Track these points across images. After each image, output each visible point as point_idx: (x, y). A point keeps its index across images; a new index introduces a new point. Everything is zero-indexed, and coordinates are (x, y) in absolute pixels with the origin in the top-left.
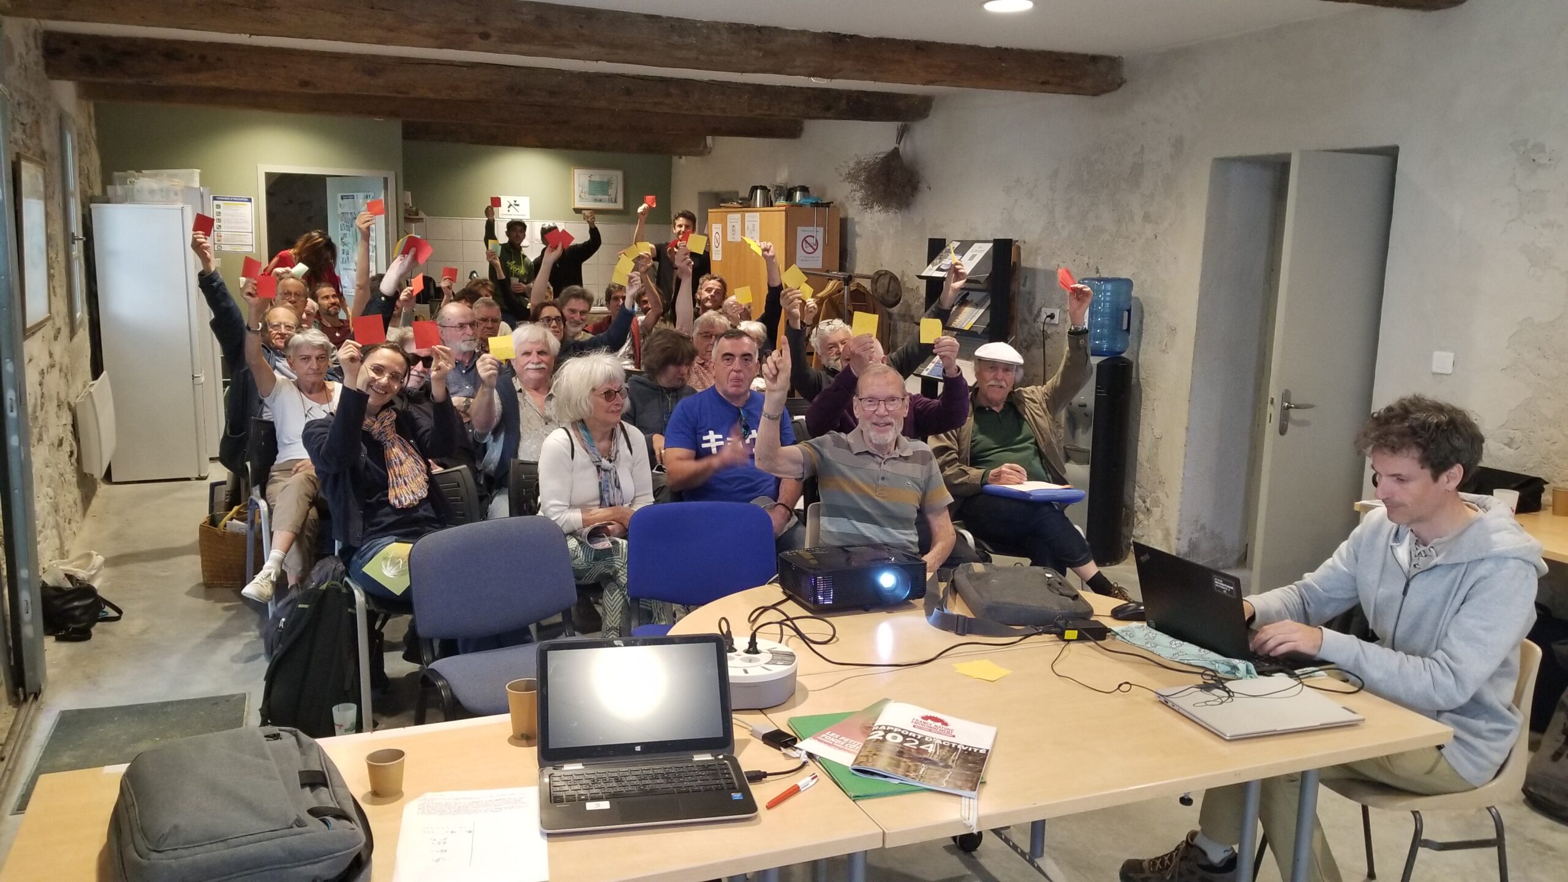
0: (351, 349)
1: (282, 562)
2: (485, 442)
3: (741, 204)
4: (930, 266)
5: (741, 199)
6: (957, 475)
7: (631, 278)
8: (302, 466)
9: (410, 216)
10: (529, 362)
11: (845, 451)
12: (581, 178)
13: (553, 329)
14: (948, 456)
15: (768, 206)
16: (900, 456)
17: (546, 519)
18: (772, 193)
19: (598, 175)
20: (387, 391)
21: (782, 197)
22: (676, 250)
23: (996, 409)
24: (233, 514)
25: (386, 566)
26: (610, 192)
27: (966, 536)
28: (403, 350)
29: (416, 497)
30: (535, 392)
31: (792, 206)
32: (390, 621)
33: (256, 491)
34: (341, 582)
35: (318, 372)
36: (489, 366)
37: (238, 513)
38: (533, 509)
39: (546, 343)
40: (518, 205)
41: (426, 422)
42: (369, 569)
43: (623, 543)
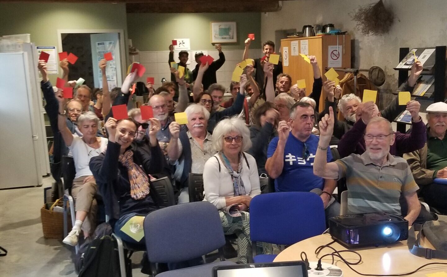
0: (112, 122)
1: (81, 226)
2: (175, 165)
3: (298, 35)
4: (401, 63)
5: (298, 33)
6: (419, 174)
7: (242, 78)
8: (88, 179)
9: (131, 52)
10: (195, 123)
11: (360, 164)
12: (215, 27)
13: (206, 106)
14: (414, 164)
15: (312, 36)
16: (390, 165)
17: (208, 203)
18: (314, 29)
19: (224, 25)
20: (128, 141)
21: (320, 31)
22: (265, 61)
23: (441, 138)
24: (57, 203)
25: (132, 228)
26: (230, 33)
27: (425, 206)
28: (134, 120)
29: (144, 194)
30: (198, 138)
31: (325, 35)
32: (134, 254)
33: (67, 192)
34: (110, 235)
35: (92, 133)
36: (175, 128)
37: (59, 202)
38: (201, 198)
39: (203, 114)
40: (184, 43)
41: (147, 157)
42: (123, 229)
43: (247, 214)
